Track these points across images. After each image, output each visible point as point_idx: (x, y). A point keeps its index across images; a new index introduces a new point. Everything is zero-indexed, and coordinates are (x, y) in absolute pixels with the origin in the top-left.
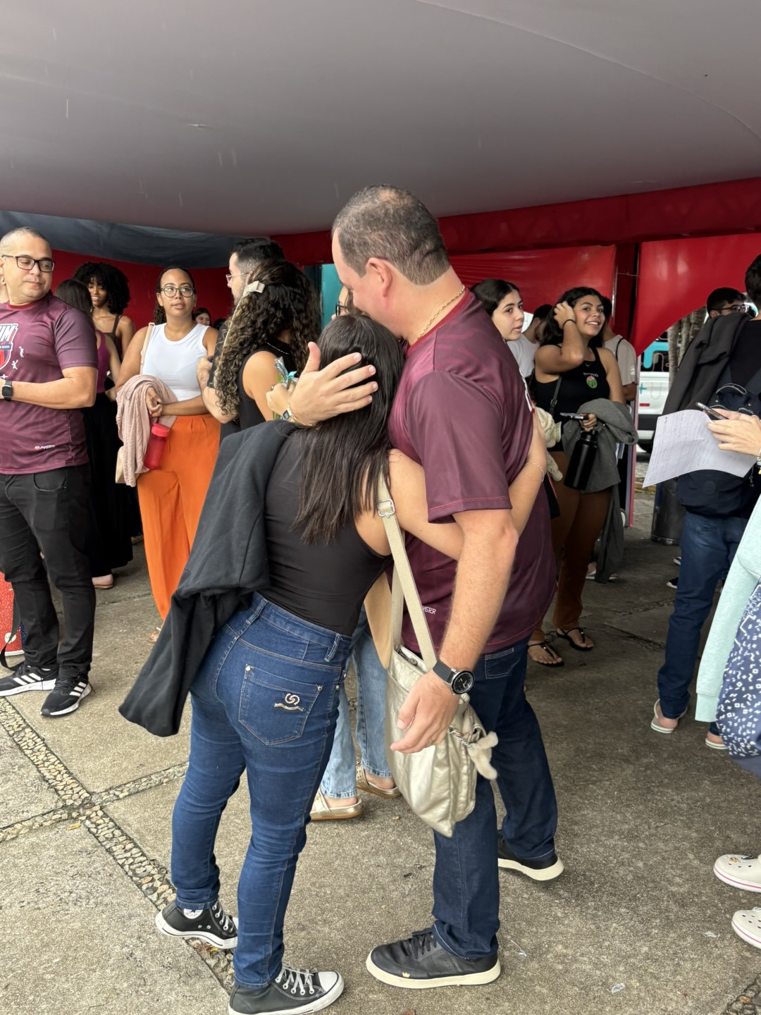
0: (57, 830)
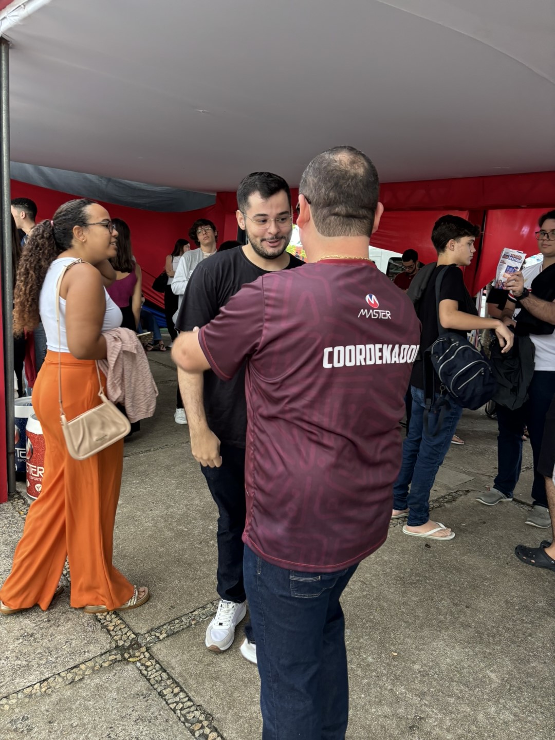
0: (114, 671)
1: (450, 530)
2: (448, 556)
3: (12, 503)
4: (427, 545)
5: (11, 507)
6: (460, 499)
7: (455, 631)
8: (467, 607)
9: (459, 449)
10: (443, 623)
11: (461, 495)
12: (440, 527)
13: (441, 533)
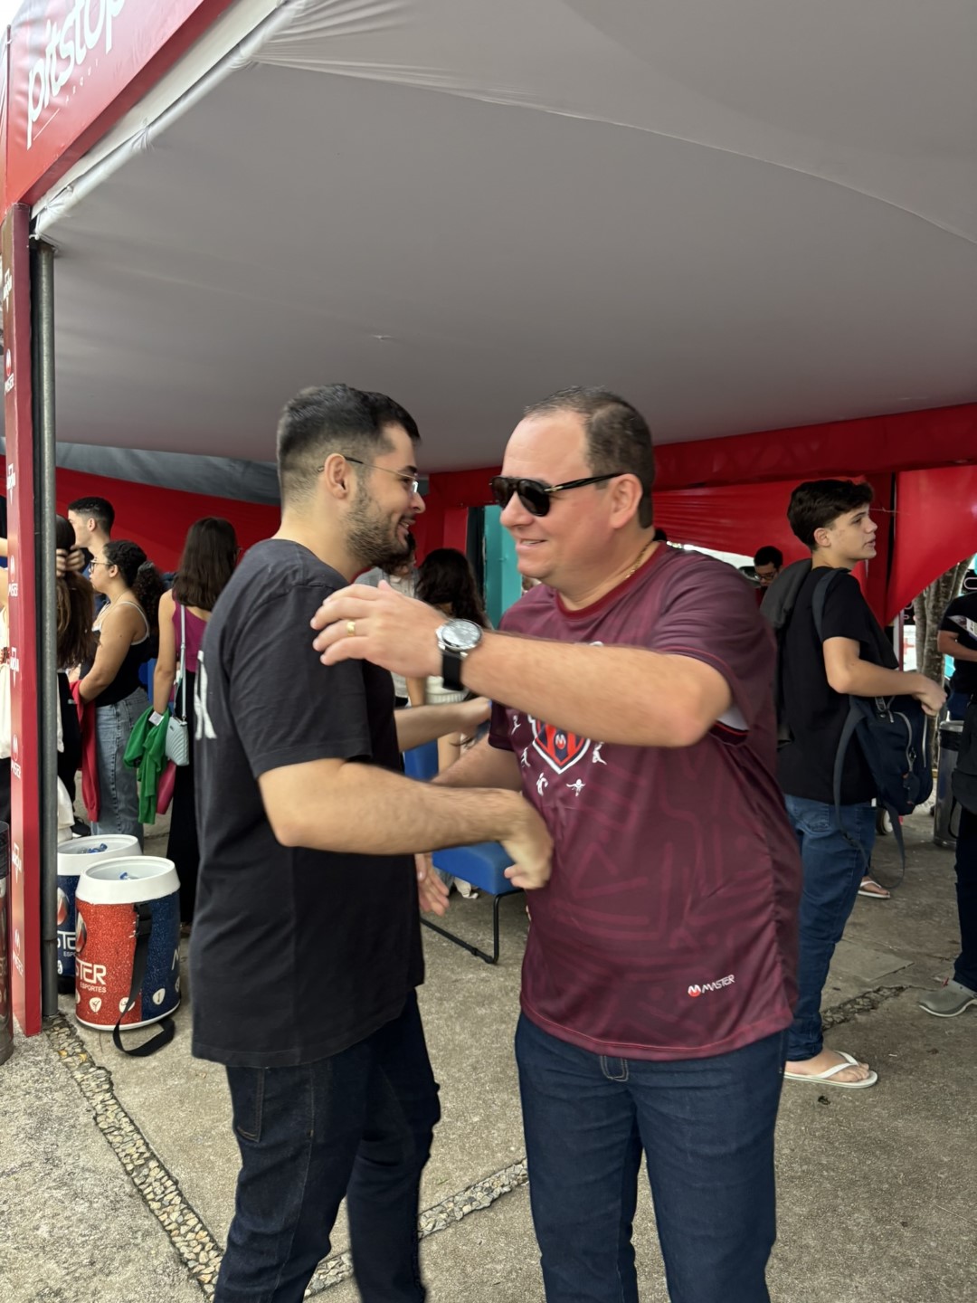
1: (867, 1066)
2: (864, 1120)
3: (49, 1036)
4: (821, 1099)
5: (47, 1044)
6: (886, 1004)
7: (881, 1276)
8: (904, 1224)
9: (881, 907)
10: (856, 1259)
11: (887, 998)
12: (847, 1062)
13: (849, 1073)
